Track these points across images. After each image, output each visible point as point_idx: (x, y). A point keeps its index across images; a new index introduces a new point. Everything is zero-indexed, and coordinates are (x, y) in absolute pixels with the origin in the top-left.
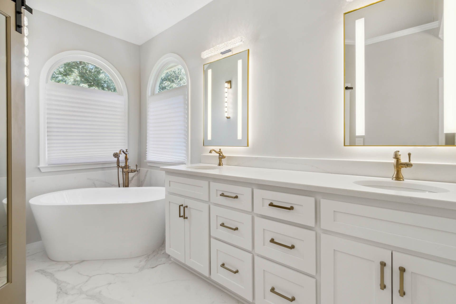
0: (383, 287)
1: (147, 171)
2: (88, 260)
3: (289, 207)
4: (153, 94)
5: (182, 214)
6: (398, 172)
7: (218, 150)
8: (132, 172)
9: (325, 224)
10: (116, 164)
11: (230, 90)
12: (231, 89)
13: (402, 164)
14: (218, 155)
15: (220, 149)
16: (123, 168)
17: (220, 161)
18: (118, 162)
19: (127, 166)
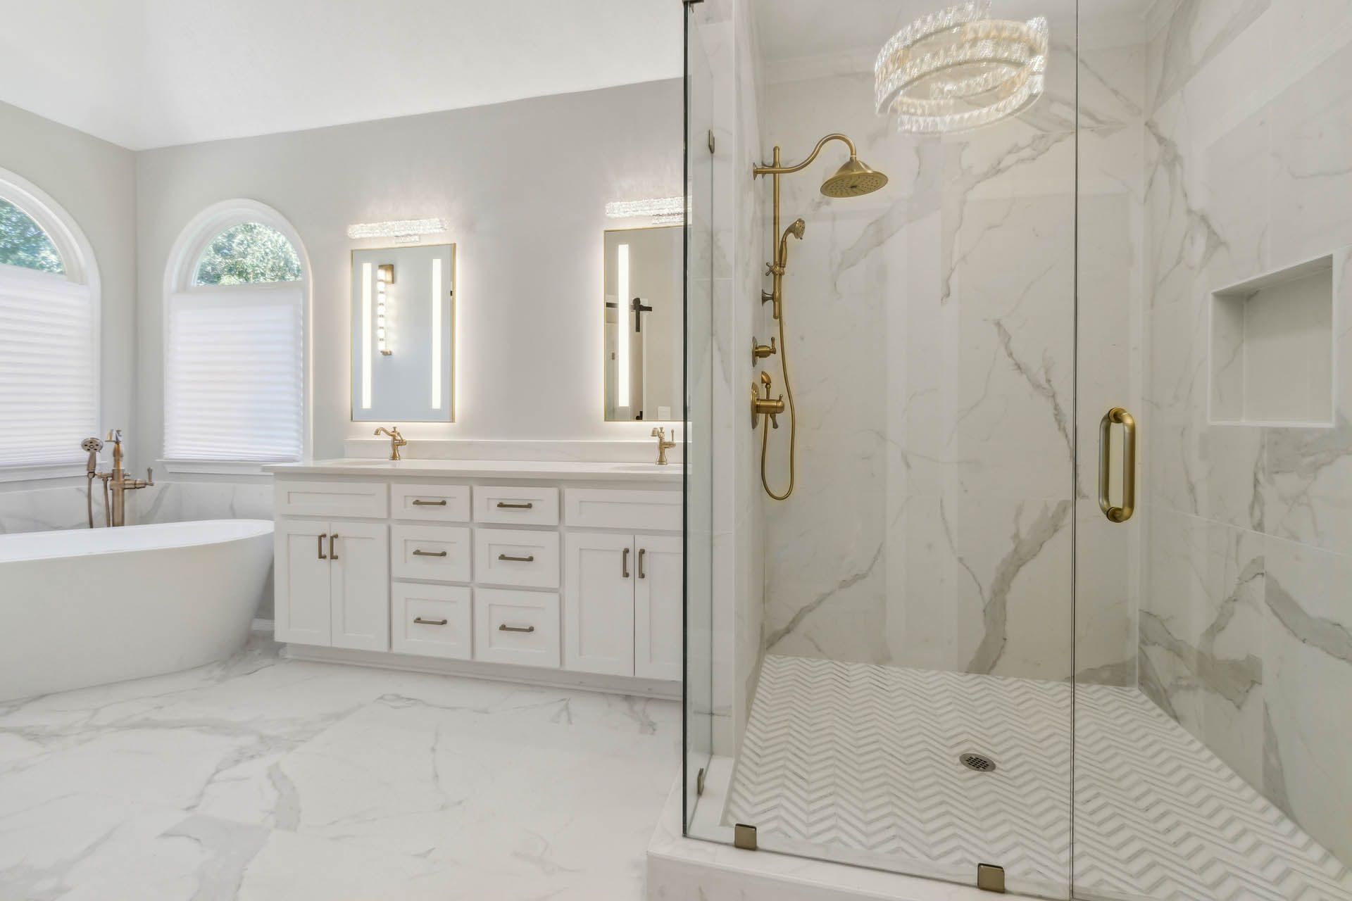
0: (626, 575)
1: (166, 487)
2: (57, 693)
3: (526, 504)
4: (183, 288)
5: (326, 551)
6: (662, 453)
7: (390, 430)
8: (135, 488)
9: (569, 520)
10: (86, 468)
11: (392, 288)
12: (392, 285)
13: (665, 444)
14: (390, 439)
15: (395, 428)
16: (105, 479)
17: (394, 450)
18: (92, 463)
19: (121, 472)
